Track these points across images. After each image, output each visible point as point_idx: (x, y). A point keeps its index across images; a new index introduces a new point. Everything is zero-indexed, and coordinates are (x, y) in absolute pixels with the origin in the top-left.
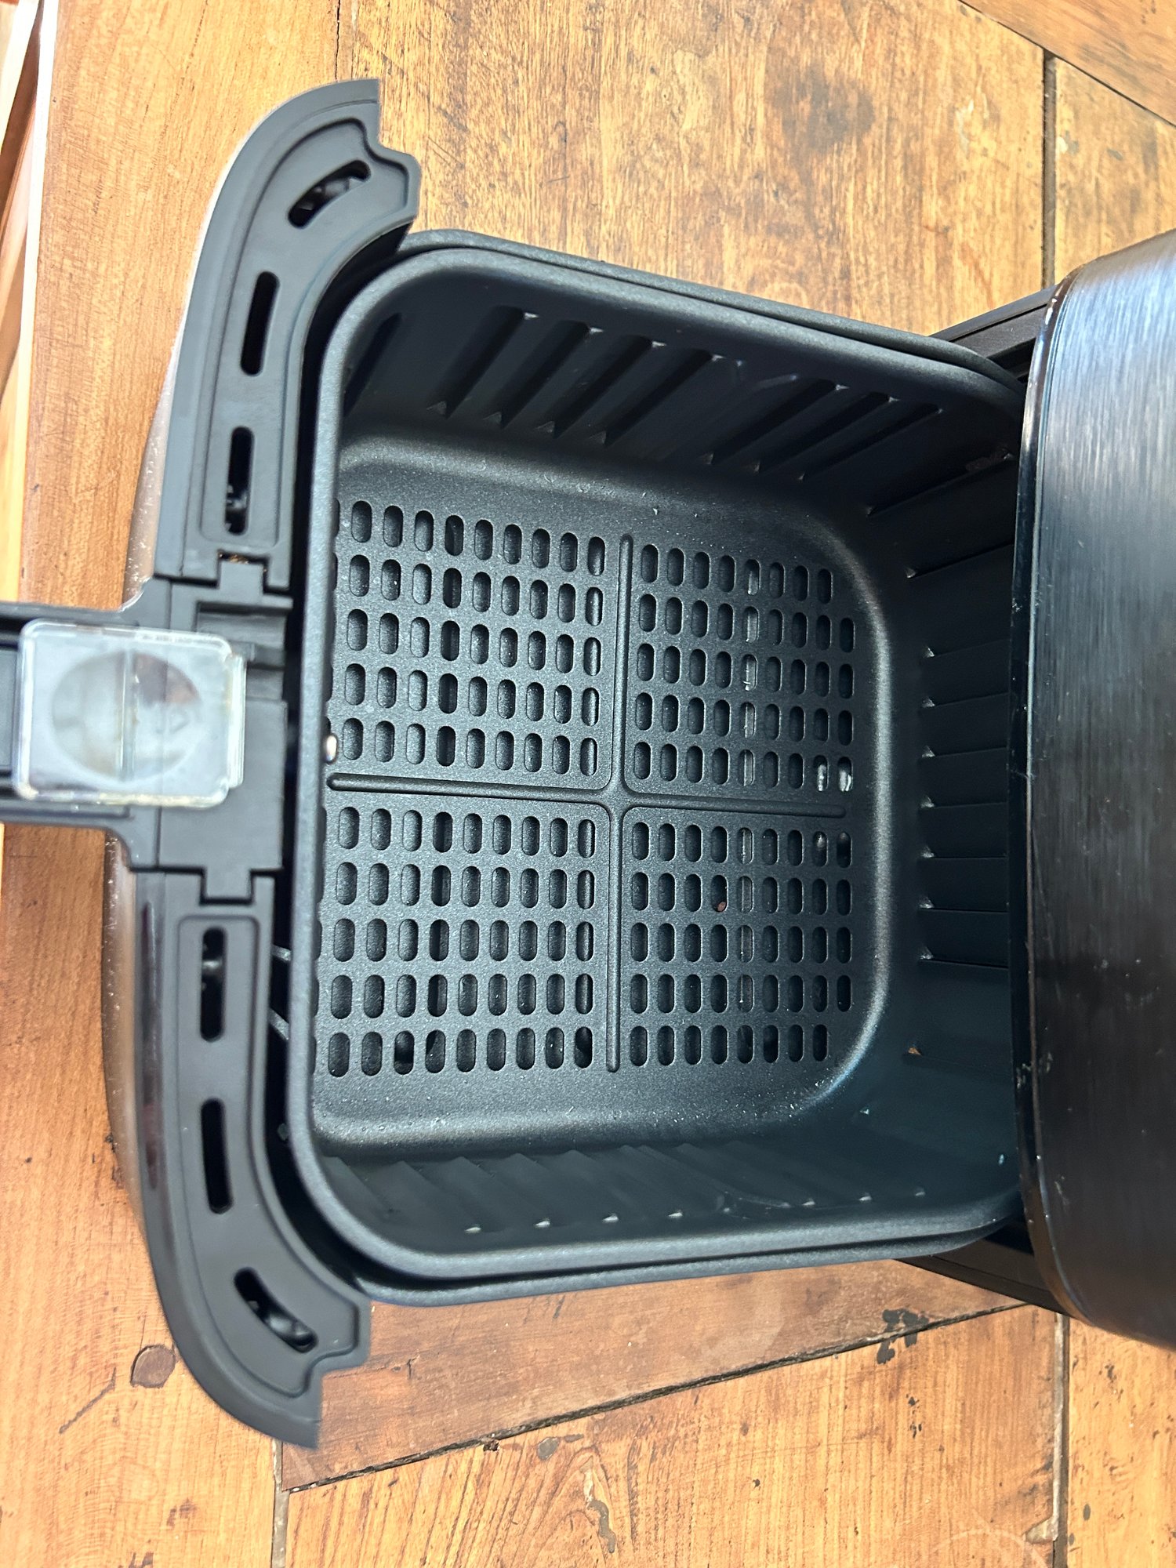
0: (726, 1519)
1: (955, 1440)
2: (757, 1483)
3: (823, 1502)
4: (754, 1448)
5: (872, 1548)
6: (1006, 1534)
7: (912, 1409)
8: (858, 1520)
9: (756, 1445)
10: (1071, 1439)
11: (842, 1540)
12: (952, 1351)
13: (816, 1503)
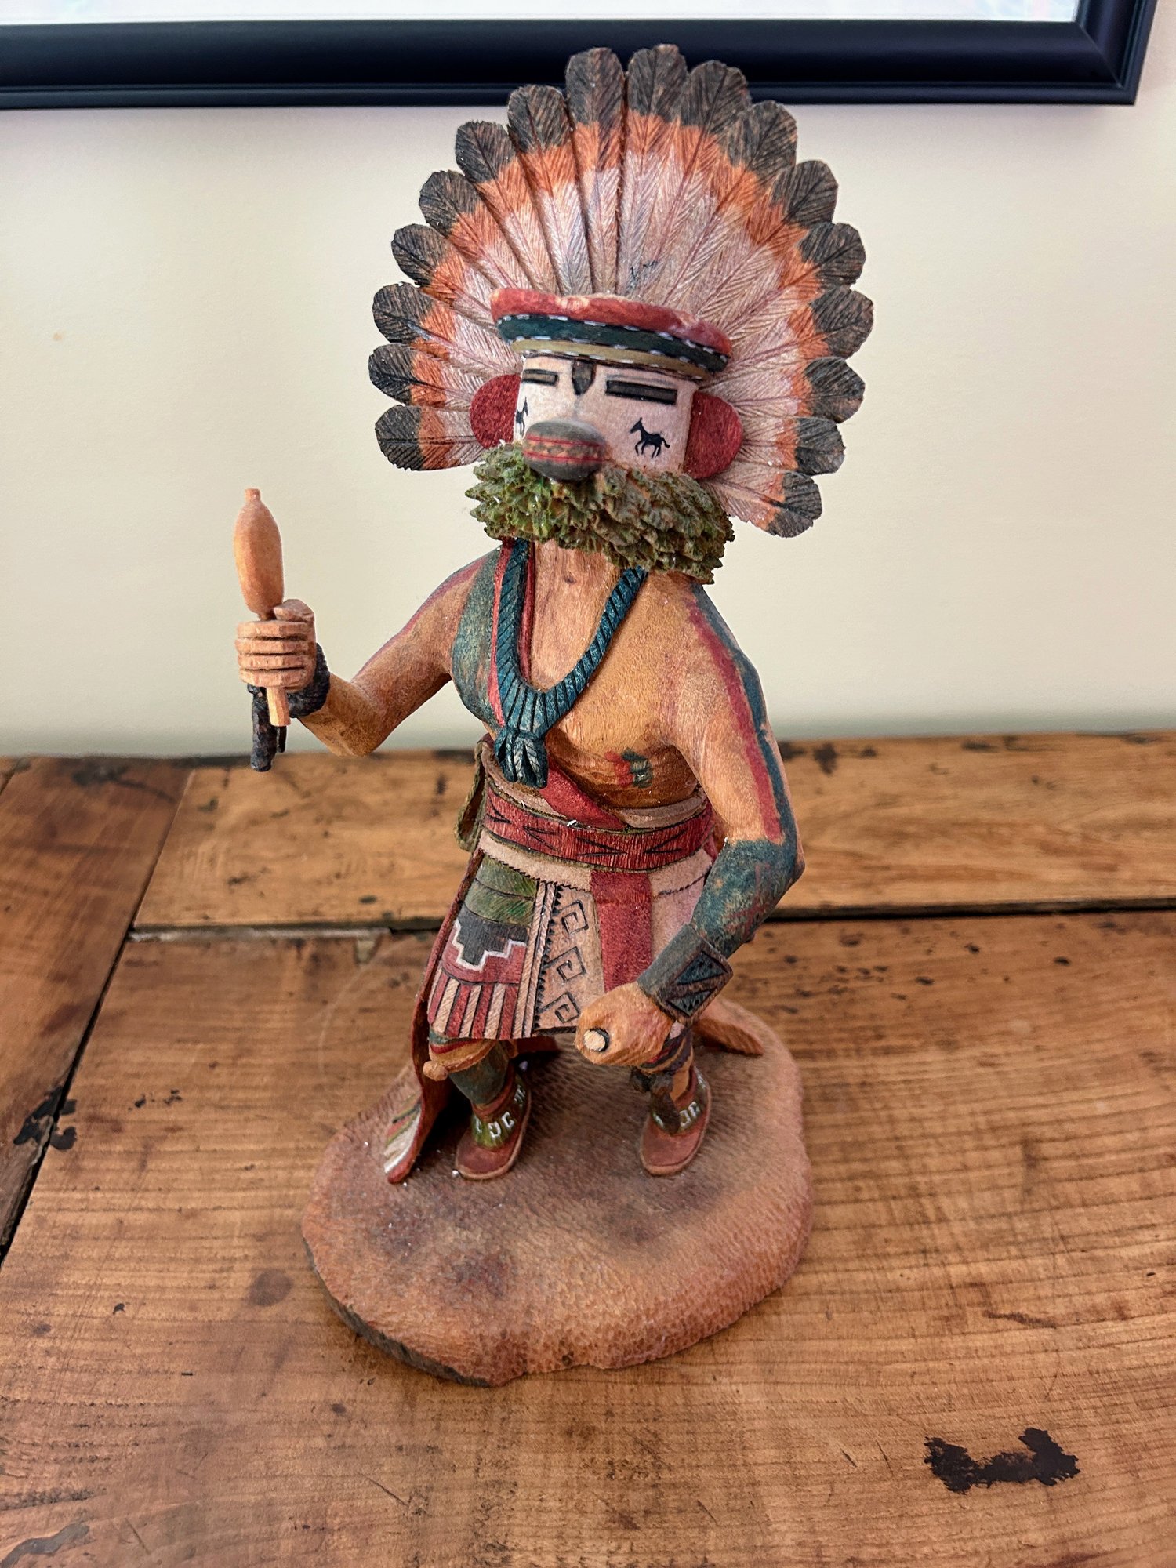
0: (138, 1351)
1: (214, 1049)
2: (120, 1307)
3: (193, 1214)
4: (74, 1316)
5: (279, 1146)
6: (348, 986)
7: (148, 1103)
8: (238, 1165)
9: (70, 1312)
10: (282, 919)
11: (254, 1185)
12: (111, 1057)
13: (188, 1224)
